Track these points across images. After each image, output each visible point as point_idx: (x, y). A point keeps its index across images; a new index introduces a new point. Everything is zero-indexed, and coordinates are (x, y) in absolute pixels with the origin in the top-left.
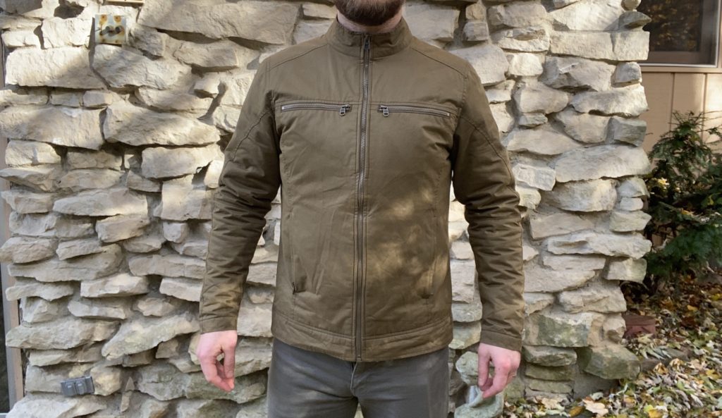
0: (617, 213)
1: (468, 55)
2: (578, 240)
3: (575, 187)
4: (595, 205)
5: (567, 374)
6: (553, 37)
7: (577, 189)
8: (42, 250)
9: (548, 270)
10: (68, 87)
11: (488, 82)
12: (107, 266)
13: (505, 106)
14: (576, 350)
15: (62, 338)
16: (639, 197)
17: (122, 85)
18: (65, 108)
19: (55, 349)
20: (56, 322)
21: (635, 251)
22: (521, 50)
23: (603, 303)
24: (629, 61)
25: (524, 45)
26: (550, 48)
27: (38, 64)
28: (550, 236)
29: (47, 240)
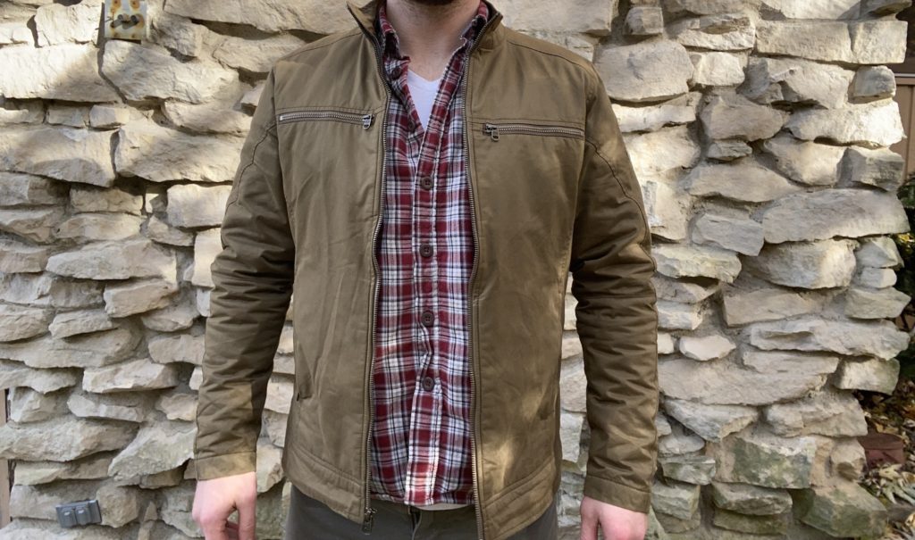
0: (857, 291)
1: (631, 55)
2: (797, 331)
3: (793, 250)
4: (826, 279)
5: (776, 526)
6: (760, 29)
7: (796, 254)
8: (32, 325)
9: (750, 371)
10: (68, 99)
11: (662, 95)
12: (118, 348)
13: (686, 130)
14: (792, 492)
15: (58, 445)
16: (890, 267)
17: (142, 97)
18: (65, 129)
19: (49, 461)
20: (52, 422)
21: (884, 348)
22: (712, 47)
23: (833, 423)
24: (876, 65)
25: (717, 40)
26: (756, 44)
27: (30, 67)
28: (754, 322)
29: (40, 311)
